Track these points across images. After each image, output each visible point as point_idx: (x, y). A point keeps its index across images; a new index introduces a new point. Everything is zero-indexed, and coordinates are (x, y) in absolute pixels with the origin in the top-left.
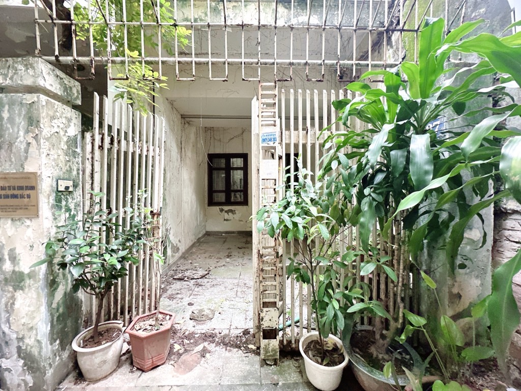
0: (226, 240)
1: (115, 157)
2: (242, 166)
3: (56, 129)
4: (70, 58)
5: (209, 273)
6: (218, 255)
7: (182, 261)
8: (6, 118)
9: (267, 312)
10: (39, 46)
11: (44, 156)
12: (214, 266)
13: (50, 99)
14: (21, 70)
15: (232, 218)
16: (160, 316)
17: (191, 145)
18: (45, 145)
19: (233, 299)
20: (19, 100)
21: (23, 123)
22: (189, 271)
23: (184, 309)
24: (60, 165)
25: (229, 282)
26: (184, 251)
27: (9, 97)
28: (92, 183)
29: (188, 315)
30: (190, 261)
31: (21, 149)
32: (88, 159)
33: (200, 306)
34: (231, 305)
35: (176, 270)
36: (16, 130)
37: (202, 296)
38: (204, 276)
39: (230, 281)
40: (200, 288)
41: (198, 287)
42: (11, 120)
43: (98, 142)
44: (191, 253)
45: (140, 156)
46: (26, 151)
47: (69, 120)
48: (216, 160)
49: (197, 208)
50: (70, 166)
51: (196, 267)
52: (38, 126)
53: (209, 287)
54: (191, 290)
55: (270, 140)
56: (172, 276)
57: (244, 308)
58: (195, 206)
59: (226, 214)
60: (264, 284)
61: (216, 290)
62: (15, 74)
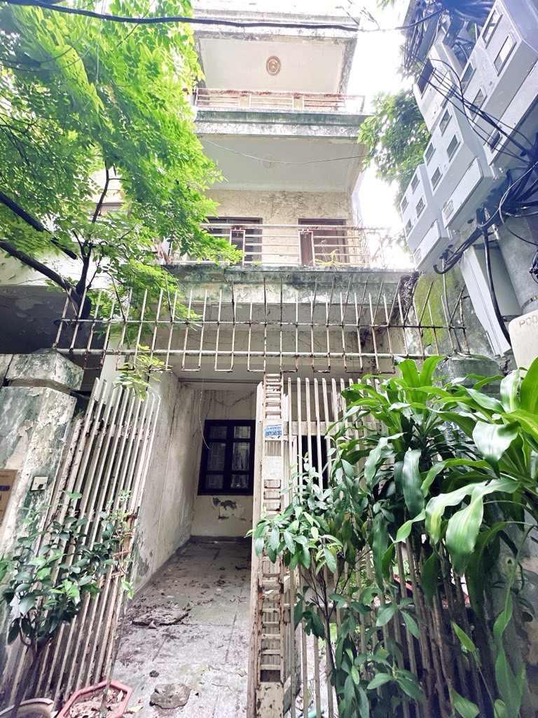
0: (218, 553)
1: (100, 445)
2: (249, 437)
3: (50, 421)
4: (84, 350)
5: (187, 615)
6: (205, 581)
7: (150, 589)
8: (6, 411)
9: (266, 689)
10: (57, 340)
11: (30, 451)
12: (196, 600)
13: (54, 390)
14: (36, 365)
15: (230, 515)
16: (110, 692)
17: (186, 411)
18: (35, 437)
19: (221, 667)
20: (26, 393)
21: (21, 415)
22: (158, 610)
23: (143, 683)
24: (42, 459)
25: (218, 633)
26: (154, 571)
27: (17, 390)
28: (68, 478)
29: (147, 696)
30: (162, 591)
31: (10, 443)
32: (71, 449)
33: (169, 679)
34: (217, 678)
35: (140, 607)
36: (12, 422)
37: (173, 659)
38: (180, 620)
39: (218, 631)
40: (172, 642)
41: (169, 641)
42: (10, 412)
43: (86, 429)
44: (165, 575)
45: (127, 441)
46: (14, 446)
47: (64, 408)
48: (214, 429)
49: (182, 499)
50: (50, 459)
51: (168, 602)
52: (35, 419)
53: (185, 641)
54: (157, 646)
55: (275, 434)
56: (132, 618)
57: (236, 686)
58: (180, 497)
59: (223, 507)
60: (263, 638)
61: (195, 647)
62: (30, 368)
